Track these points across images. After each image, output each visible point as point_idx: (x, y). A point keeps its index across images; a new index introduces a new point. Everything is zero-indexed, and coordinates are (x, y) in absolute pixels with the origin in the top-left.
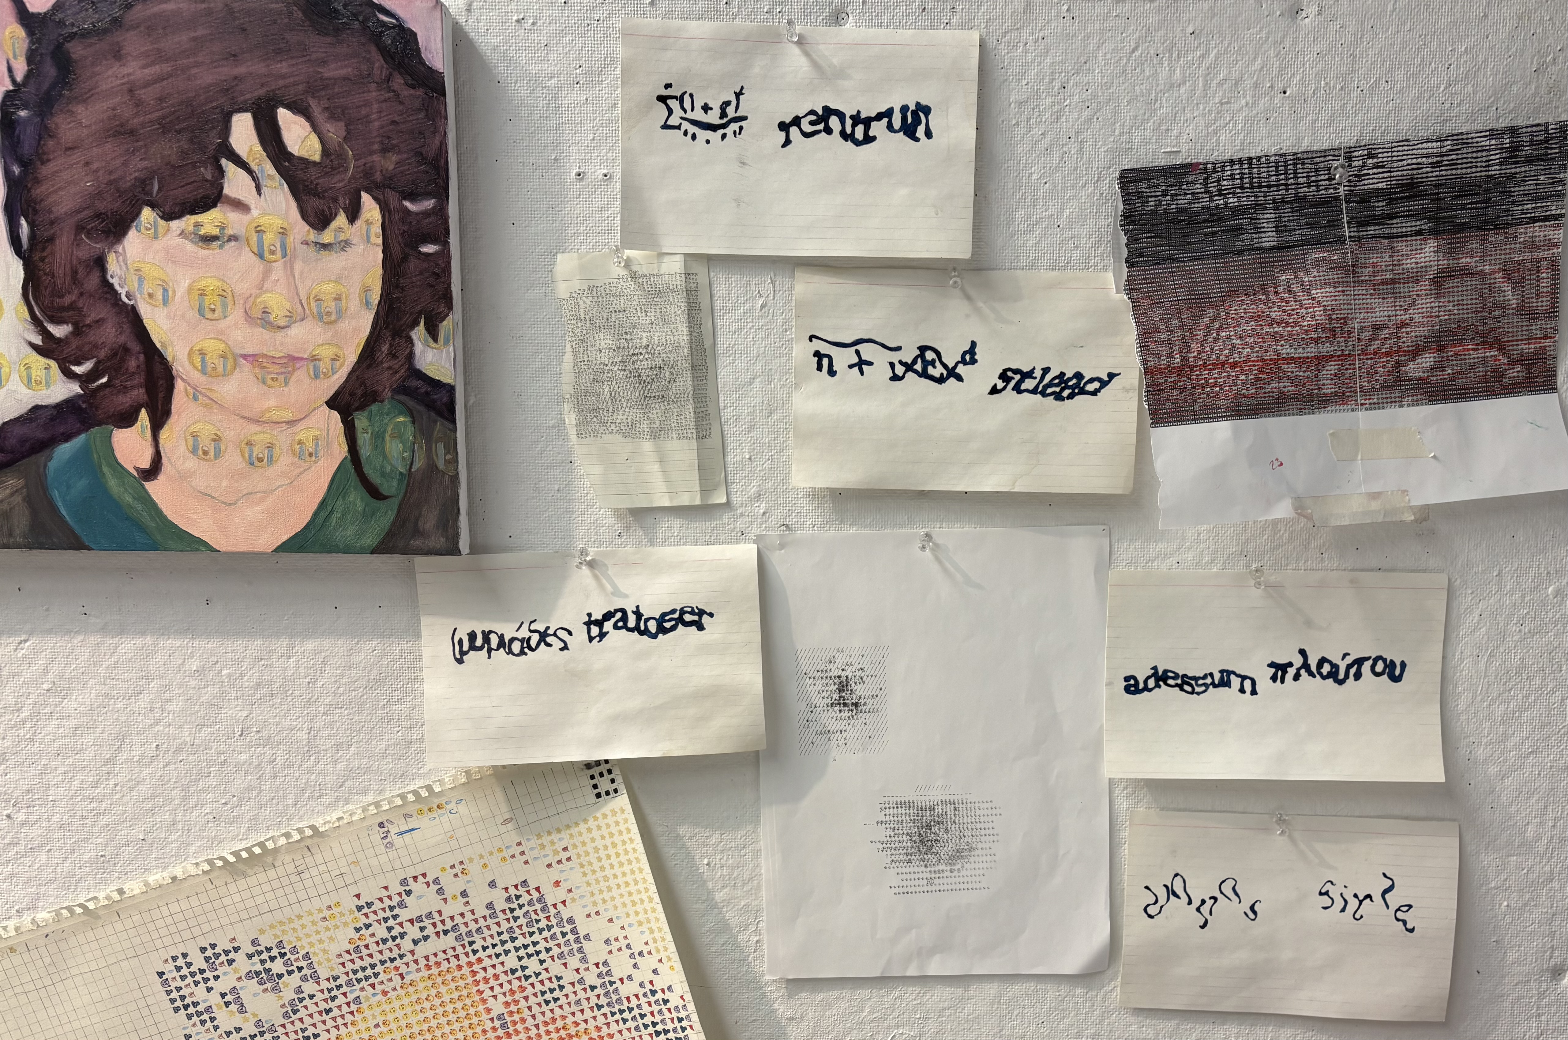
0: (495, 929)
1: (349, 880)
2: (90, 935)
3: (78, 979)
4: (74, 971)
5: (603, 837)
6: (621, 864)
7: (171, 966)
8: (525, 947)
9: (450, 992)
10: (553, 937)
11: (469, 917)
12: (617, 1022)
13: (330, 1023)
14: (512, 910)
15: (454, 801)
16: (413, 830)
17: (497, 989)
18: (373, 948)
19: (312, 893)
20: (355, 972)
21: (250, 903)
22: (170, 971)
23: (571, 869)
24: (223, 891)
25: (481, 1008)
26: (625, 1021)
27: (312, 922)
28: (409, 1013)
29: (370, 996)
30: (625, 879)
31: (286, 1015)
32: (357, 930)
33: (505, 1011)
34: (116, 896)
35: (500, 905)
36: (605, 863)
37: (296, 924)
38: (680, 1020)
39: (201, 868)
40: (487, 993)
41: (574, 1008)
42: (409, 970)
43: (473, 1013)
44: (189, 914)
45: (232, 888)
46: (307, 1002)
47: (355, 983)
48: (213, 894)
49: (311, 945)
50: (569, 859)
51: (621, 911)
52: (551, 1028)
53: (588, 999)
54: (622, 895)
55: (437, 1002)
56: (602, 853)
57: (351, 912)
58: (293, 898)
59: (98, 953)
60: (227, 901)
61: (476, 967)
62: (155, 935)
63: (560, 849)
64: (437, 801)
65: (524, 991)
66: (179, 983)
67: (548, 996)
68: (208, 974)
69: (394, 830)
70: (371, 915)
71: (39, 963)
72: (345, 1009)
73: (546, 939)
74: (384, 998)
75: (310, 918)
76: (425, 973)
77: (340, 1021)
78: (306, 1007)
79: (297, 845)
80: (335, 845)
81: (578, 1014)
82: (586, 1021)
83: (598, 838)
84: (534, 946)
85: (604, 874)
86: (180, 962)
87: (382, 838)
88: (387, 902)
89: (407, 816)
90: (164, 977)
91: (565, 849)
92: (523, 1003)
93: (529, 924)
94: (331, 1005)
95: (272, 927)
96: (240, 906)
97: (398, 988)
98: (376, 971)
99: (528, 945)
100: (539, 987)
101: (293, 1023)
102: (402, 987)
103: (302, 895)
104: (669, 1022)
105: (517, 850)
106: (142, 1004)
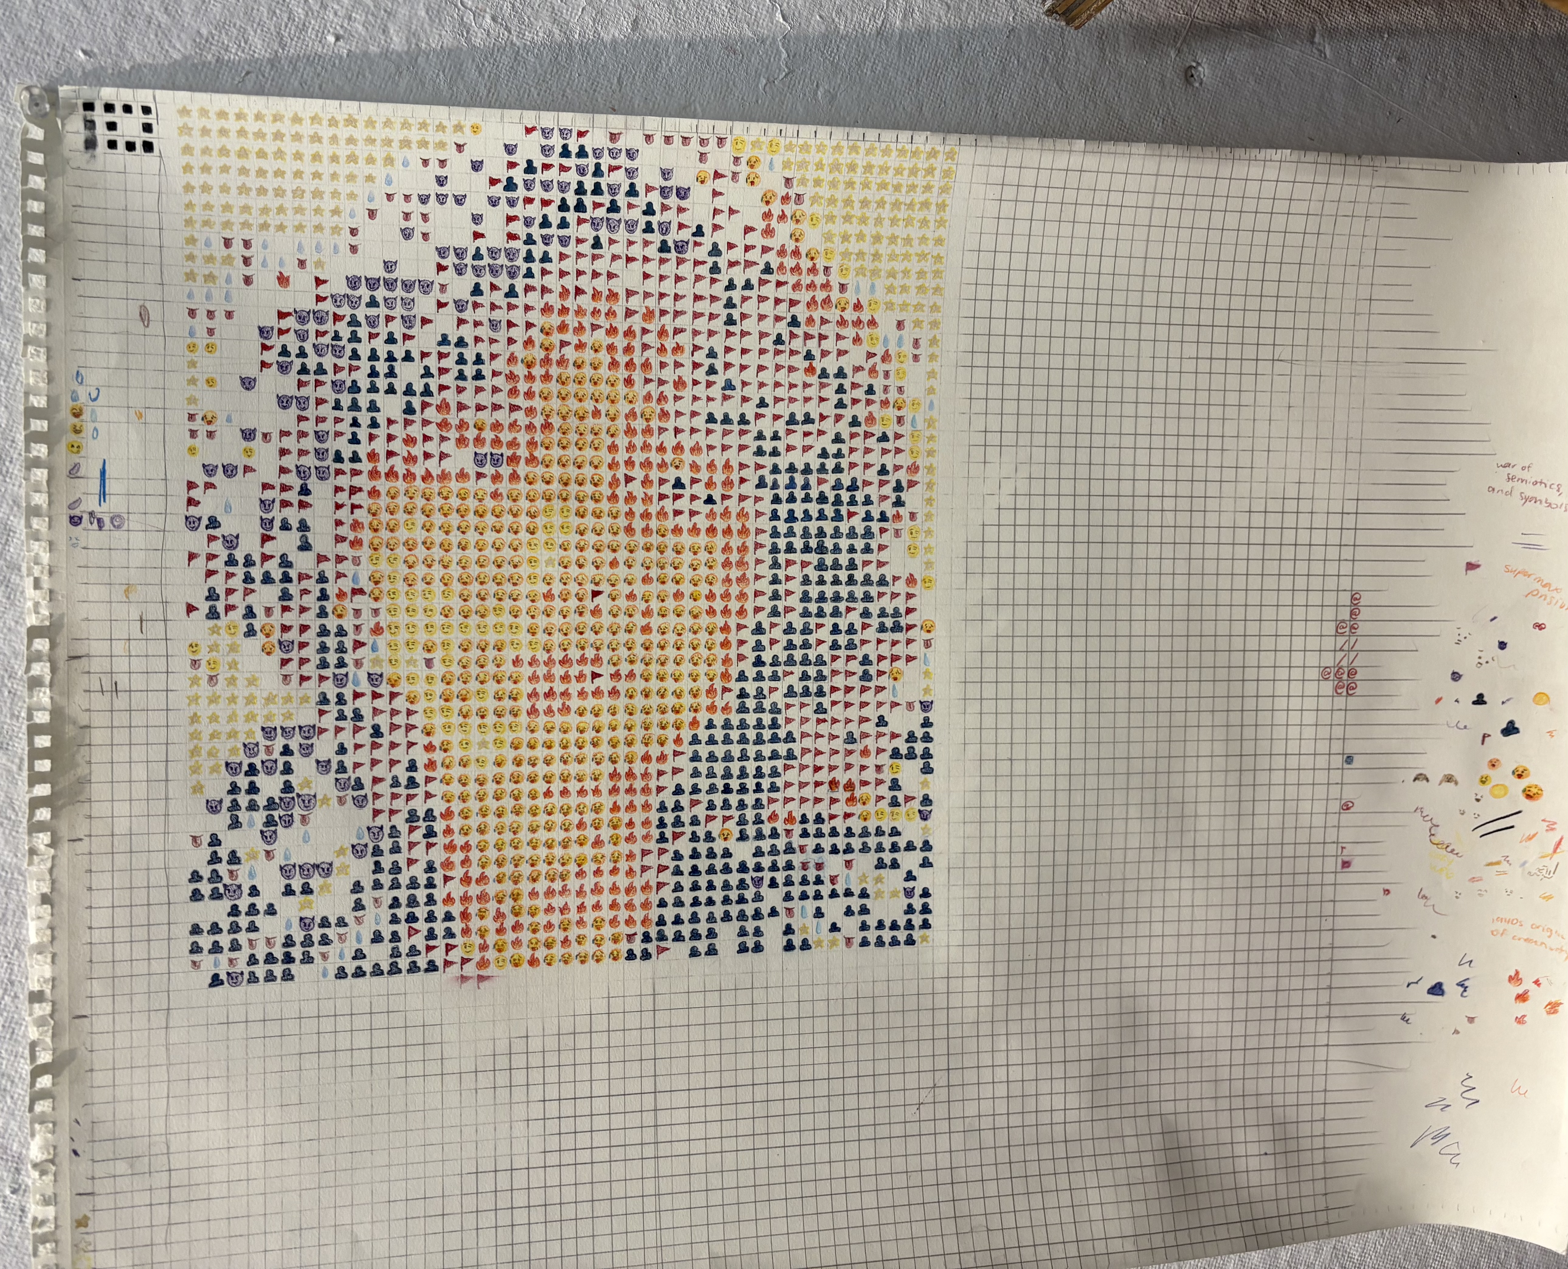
0: (326, 410)
1: (154, 611)
2: (99, 1078)
3: (175, 1124)
4: (158, 1126)
5: (225, 169)
6: (280, 154)
7: (207, 960)
8: (373, 373)
9: (410, 526)
10: (372, 322)
11: (289, 443)
12: (544, 272)
13: (399, 736)
14: (304, 370)
15: (75, 386)
16: (103, 473)
17: (431, 447)
18: (290, 618)
19: (158, 682)
20: (324, 664)
21: (140, 791)
22: (216, 965)
23: (265, 247)
24: (99, 827)
25: (454, 485)
26: (546, 258)
27: (211, 701)
28: (425, 603)
29: (373, 656)
30: (307, 158)
31: (361, 803)
32: (250, 632)
33: (471, 449)
34: (43, 1009)
35: (288, 385)
36: (270, 183)
37: (205, 728)
38: (565, 153)
39: (42, 847)
40: (432, 465)
41: (502, 335)
42: (350, 575)
43: (459, 502)
44: (122, 897)
45: (98, 809)
46: (349, 760)
47: (343, 671)
48: (97, 845)
49: (250, 717)
50: (247, 244)
51: (360, 188)
52: (523, 387)
53: (493, 307)
54: (334, 176)
55: (421, 552)
56: (253, 182)
57: (215, 630)
58: (158, 718)
59: (140, 1075)
60: (121, 826)
61: (383, 466)
62: (141, 968)
63: (225, 252)
64: (64, 414)
65: (447, 406)
66: (243, 956)
67: (469, 370)
68: (243, 904)
69: (91, 504)
70: (233, 599)
71: (123, 1184)
72: (380, 703)
73: (372, 336)
74: (386, 635)
75: (203, 702)
76: (365, 552)
77: (400, 720)
78: (357, 765)
79: (61, 674)
80: (83, 610)
81: (514, 333)
82: (529, 325)
83: (223, 178)
84: (377, 359)
85: (289, 194)
86: (205, 942)
87: (100, 528)
88: (218, 564)
89: (74, 472)
90: (223, 976)
91: (227, 243)
92: (468, 415)
93: (338, 352)
94: (367, 723)
95: (195, 770)
96: (139, 808)
97: (375, 605)
98: (333, 630)
99: (373, 368)
100: (448, 379)
101: (376, 796)
102: (376, 599)
103: (157, 700)
104: (565, 177)
105: (202, 323)
106: (256, 1029)
